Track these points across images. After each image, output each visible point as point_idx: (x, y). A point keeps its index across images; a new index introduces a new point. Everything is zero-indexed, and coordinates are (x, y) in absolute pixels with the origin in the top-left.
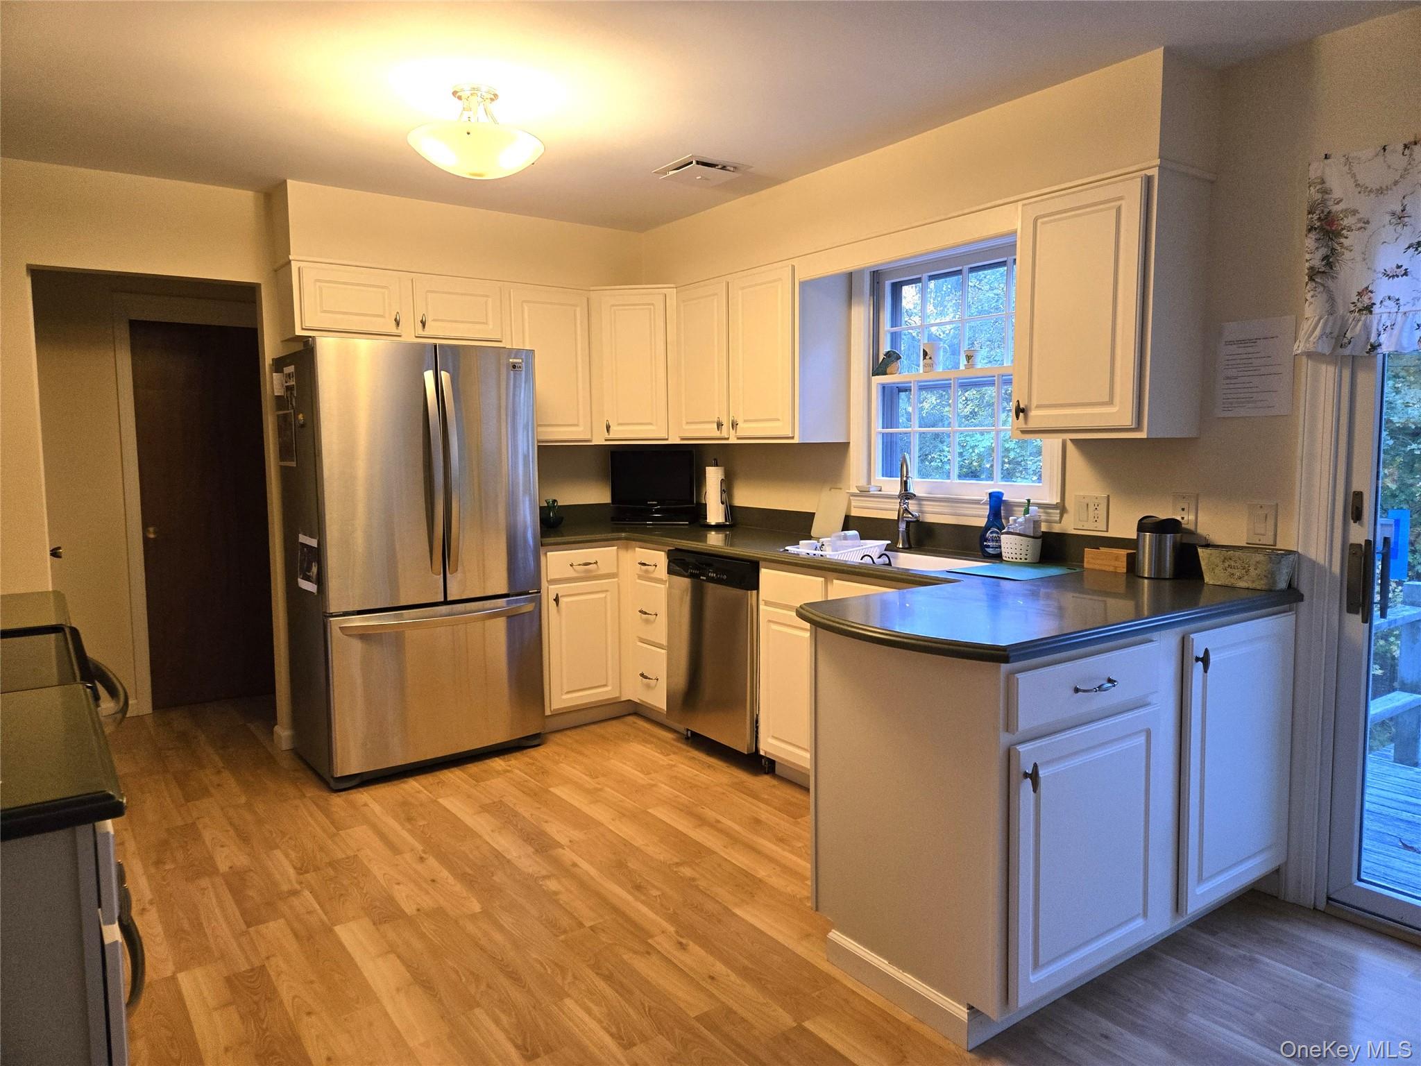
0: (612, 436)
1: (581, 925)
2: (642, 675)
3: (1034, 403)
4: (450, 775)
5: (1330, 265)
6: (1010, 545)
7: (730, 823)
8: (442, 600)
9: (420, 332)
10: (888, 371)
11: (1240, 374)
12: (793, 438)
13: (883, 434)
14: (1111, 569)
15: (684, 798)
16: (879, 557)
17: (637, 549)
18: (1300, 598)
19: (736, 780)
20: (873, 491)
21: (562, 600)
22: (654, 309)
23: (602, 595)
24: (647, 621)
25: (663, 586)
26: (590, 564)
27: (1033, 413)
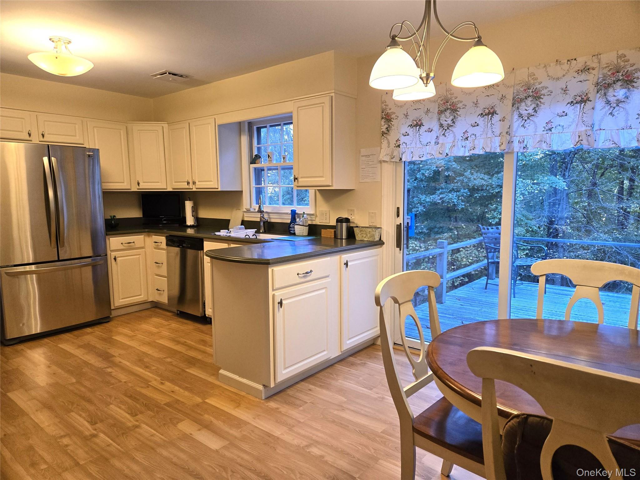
0: (141, 187)
1: (121, 381)
2: (157, 290)
3: (300, 176)
4: (64, 336)
5: (388, 131)
6: (298, 229)
7: (190, 342)
8: (57, 259)
9: (42, 139)
10: (256, 162)
11: (366, 167)
12: (218, 189)
13: (256, 188)
14: (330, 236)
15: (172, 336)
16: (253, 236)
17: (153, 236)
18: (384, 243)
19: (197, 327)
20: (252, 210)
21: (118, 259)
22: (158, 132)
23: (138, 256)
24: (159, 267)
25: (165, 251)
26: (131, 243)
27: (300, 180)
